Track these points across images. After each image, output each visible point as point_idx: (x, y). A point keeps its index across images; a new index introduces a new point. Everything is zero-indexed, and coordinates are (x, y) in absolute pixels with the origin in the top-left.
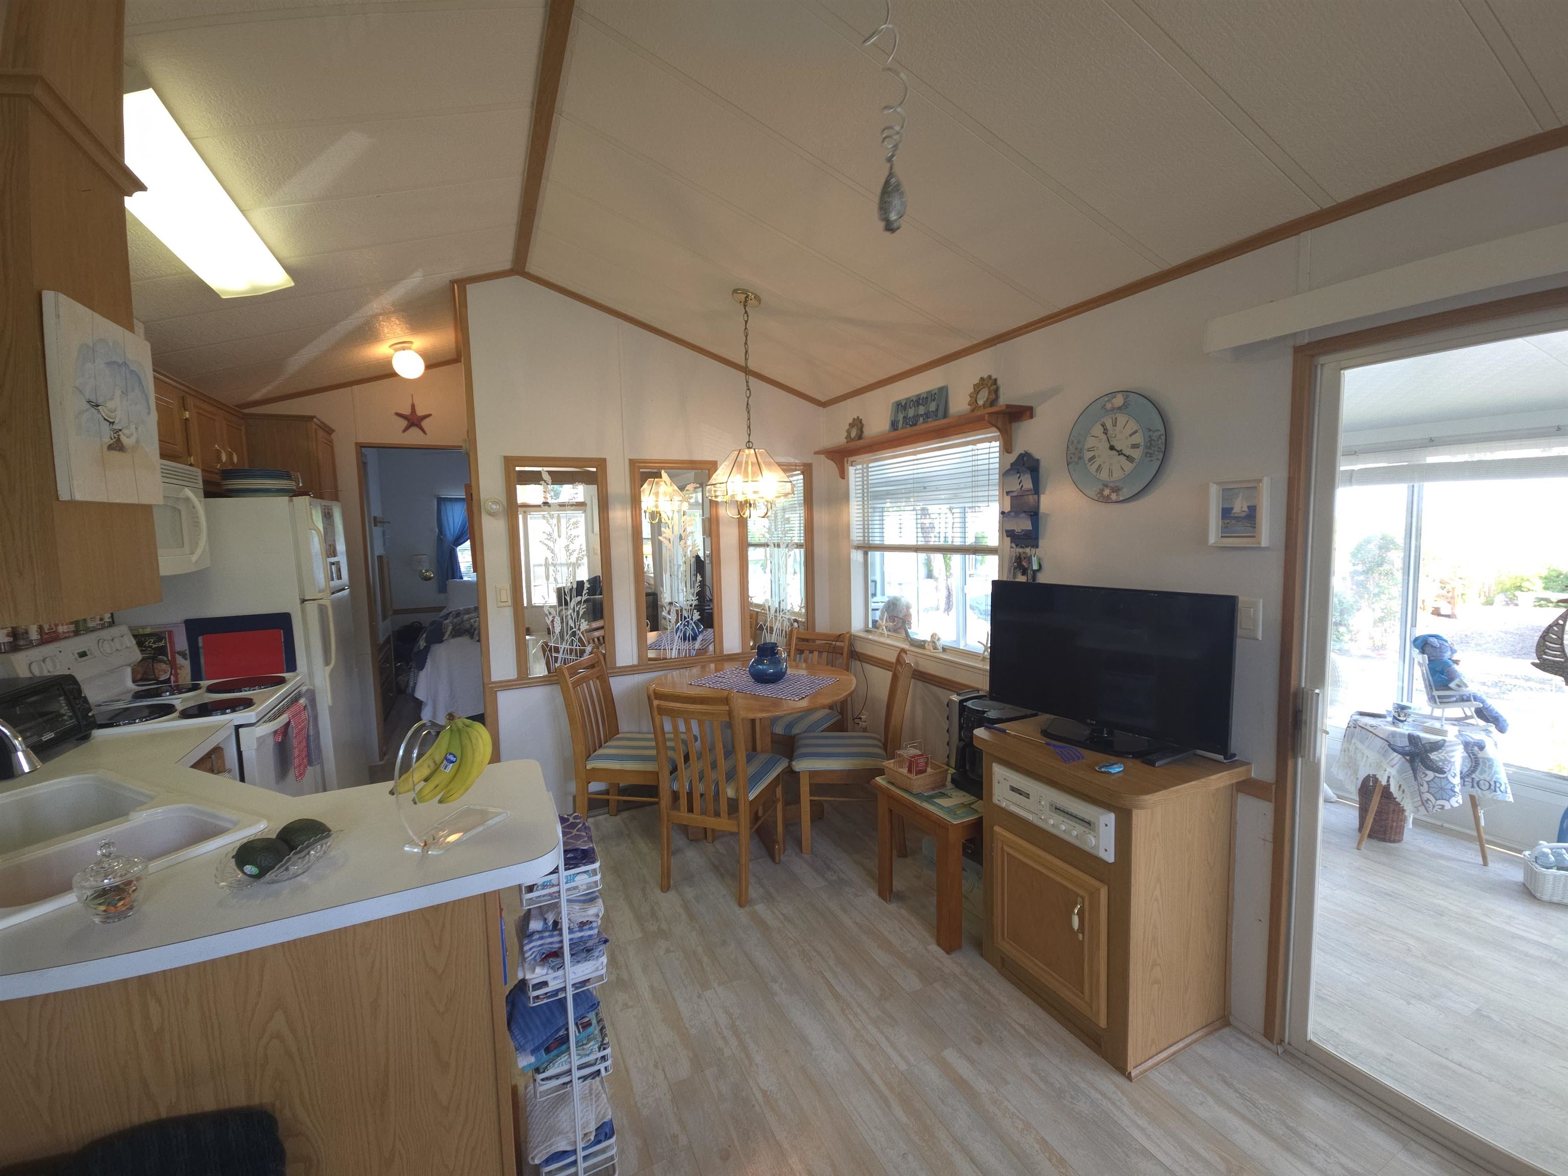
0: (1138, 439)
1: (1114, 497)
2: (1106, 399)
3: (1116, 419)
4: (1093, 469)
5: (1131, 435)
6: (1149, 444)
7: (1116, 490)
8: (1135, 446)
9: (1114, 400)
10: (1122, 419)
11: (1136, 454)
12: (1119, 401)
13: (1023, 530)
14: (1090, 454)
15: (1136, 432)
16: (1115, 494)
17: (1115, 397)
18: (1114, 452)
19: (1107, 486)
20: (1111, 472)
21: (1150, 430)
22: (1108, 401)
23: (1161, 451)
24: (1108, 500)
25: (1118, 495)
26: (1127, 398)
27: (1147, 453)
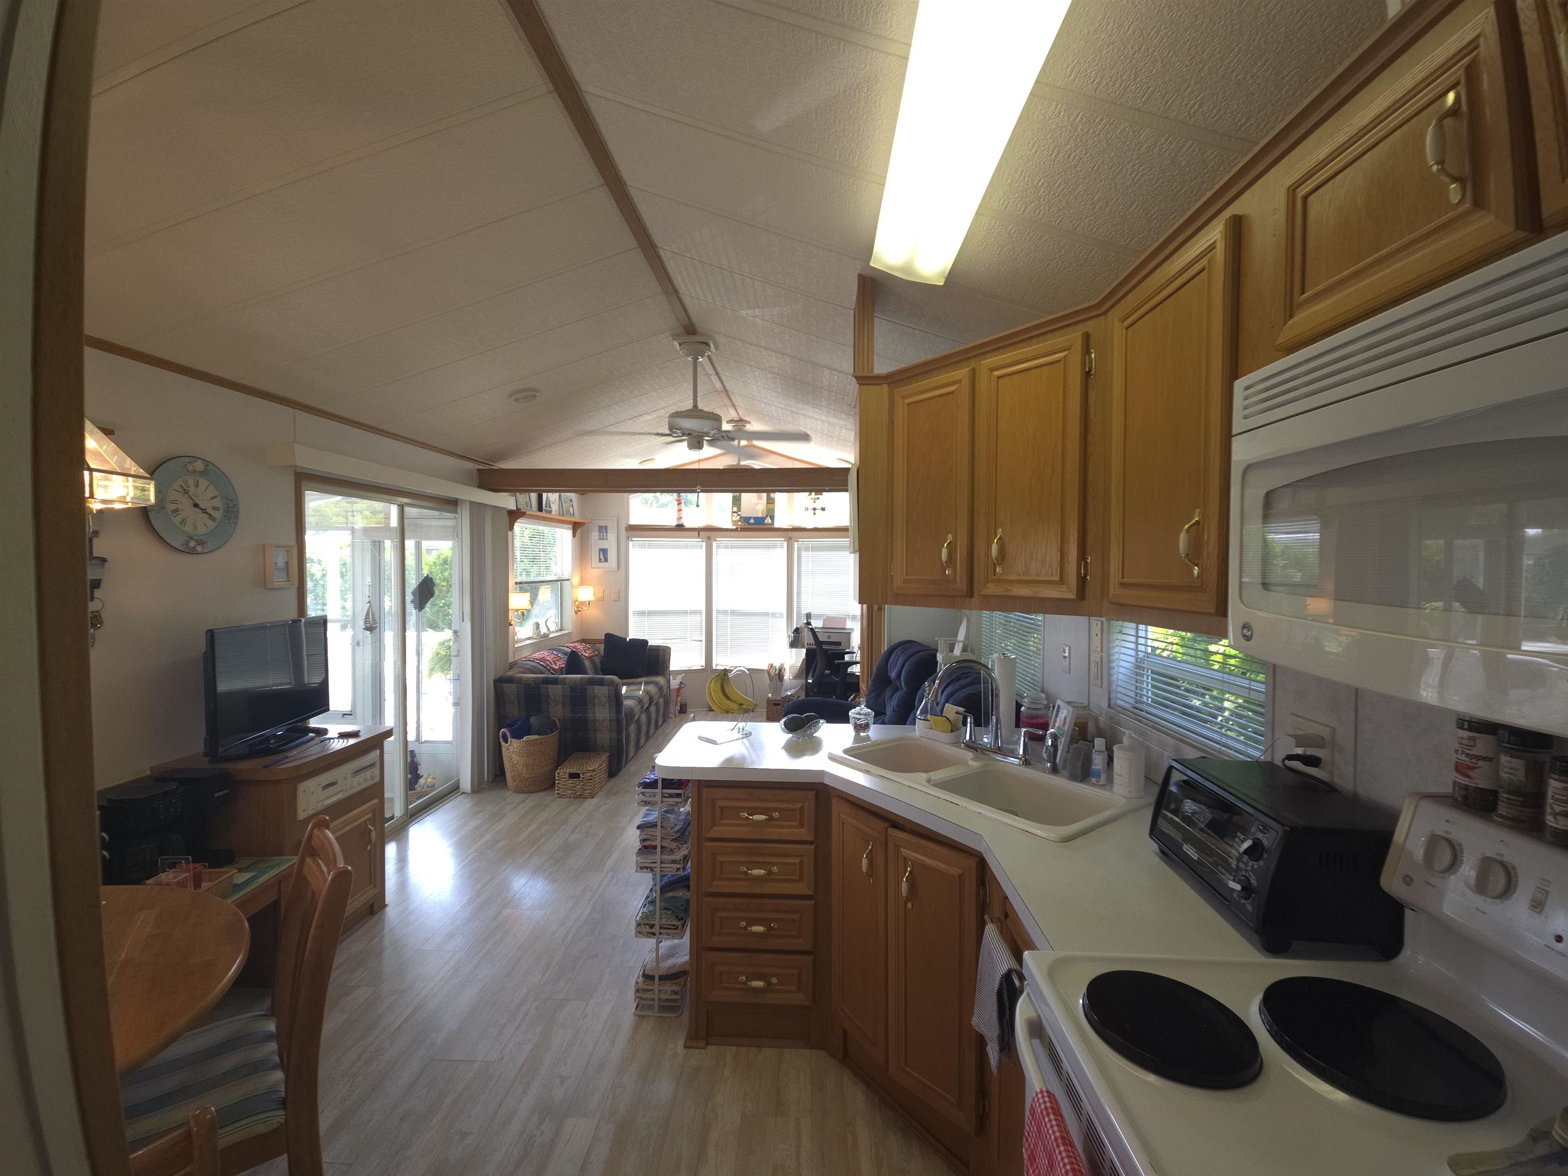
0: (217, 503)
1: (199, 549)
2: (187, 460)
3: (198, 481)
4: (177, 520)
5: (212, 498)
6: (226, 510)
7: (201, 543)
8: (216, 509)
9: (195, 464)
10: (203, 483)
11: (217, 515)
12: (200, 466)
14: (173, 507)
15: (215, 497)
16: (200, 546)
17: (196, 462)
18: (197, 510)
19: (192, 538)
20: (195, 527)
21: (227, 499)
22: (189, 462)
23: (237, 517)
24: (193, 552)
25: (202, 547)
26: (207, 466)
27: (225, 516)
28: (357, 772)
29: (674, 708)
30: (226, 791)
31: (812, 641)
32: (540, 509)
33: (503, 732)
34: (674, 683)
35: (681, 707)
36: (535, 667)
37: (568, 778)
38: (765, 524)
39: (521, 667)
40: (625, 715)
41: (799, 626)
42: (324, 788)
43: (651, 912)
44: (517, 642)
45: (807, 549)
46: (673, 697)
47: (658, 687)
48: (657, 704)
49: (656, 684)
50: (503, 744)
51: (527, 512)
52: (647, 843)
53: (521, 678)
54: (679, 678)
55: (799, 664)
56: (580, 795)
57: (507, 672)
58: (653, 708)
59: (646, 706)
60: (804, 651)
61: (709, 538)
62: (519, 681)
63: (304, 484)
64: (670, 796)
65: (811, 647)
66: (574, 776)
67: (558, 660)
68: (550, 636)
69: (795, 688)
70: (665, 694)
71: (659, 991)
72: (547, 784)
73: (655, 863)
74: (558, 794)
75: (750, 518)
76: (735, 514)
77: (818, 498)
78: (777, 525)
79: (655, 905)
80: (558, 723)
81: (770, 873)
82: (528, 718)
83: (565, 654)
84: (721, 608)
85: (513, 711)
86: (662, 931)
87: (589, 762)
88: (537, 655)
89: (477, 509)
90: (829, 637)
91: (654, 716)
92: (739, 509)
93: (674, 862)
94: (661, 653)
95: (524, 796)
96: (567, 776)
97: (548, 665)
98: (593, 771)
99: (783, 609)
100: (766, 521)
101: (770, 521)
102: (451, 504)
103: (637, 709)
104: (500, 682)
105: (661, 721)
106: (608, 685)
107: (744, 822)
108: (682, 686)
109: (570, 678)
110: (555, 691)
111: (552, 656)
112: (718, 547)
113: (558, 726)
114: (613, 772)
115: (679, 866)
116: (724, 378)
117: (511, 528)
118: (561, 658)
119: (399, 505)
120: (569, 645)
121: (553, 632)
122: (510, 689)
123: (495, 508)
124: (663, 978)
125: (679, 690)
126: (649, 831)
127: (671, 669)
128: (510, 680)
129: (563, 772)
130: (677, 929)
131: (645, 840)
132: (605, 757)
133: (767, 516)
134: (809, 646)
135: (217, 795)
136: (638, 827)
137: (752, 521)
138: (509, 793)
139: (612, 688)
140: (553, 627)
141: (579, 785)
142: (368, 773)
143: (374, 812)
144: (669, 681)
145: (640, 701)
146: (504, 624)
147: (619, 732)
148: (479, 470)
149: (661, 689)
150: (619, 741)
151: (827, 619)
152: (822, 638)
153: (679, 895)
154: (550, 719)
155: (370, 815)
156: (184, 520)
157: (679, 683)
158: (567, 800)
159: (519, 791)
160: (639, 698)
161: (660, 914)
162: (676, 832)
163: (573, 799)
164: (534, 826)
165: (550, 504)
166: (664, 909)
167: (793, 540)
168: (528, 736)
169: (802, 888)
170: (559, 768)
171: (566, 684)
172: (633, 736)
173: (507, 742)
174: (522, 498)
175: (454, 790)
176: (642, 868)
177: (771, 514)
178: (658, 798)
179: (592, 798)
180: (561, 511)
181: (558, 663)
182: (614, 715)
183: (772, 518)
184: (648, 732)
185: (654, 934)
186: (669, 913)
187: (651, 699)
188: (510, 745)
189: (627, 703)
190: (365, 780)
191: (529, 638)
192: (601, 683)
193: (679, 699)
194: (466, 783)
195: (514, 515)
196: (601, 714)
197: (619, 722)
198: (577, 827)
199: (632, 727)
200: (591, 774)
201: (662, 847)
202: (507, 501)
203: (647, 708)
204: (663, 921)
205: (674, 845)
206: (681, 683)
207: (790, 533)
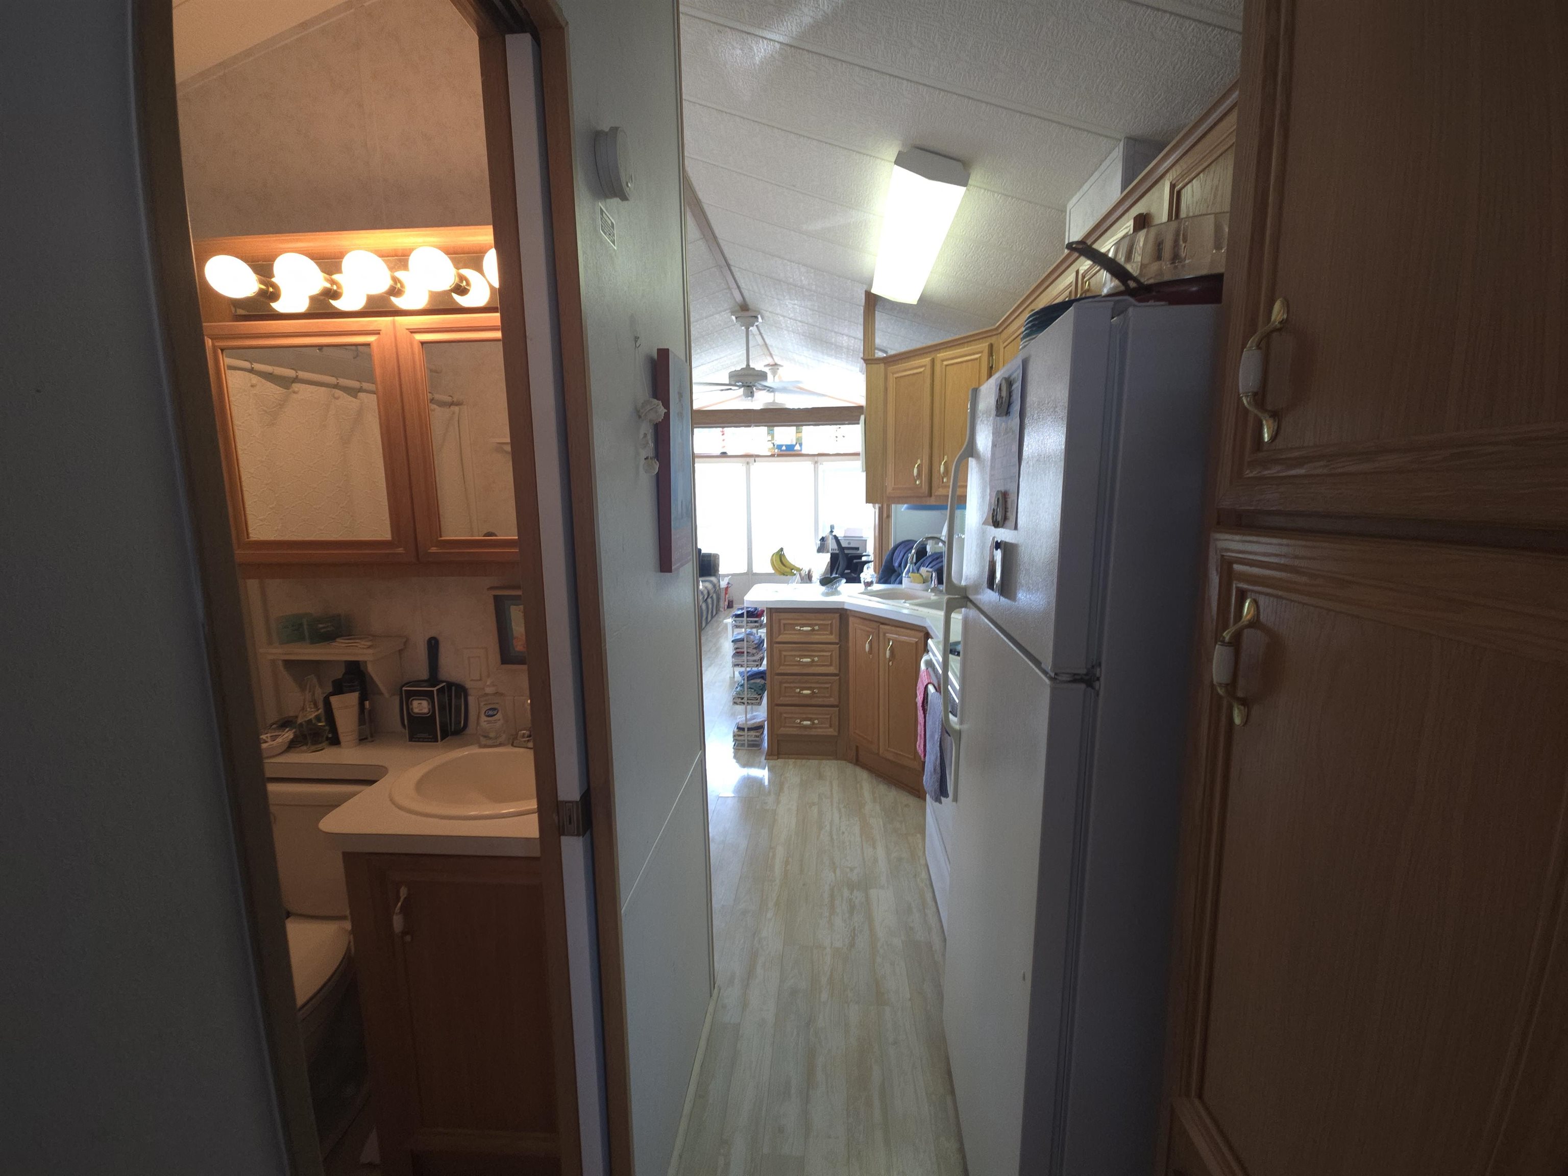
29: (723, 604)
31: (836, 547)
34: (723, 584)
35: (729, 603)
38: (795, 451)
41: (824, 536)
43: (741, 691)
45: (830, 471)
46: (723, 594)
48: (713, 599)
49: (711, 582)
52: (738, 650)
54: (726, 580)
60: (829, 555)
61: (748, 463)
64: (751, 622)
65: (835, 552)
70: (717, 591)
71: (748, 736)
73: (743, 662)
75: (782, 446)
76: (770, 444)
78: (805, 451)
79: (743, 688)
81: (813, 661)
86: (749, 702)
90: (849, 543)
91: (710, 606)
92: (773, 440)
93: (754, 661)
94: (712, 559)
99: (811, 523)
100: (796, 448)
101: (799, 448)
105: (713, 613)
107: (797, 632)
108: (730, 586)
112: (756, 471)
115: (757, 663)
116: (765, 337)
124: (749, 729)
125: (727, 589)
126: (739, 645)
127: (720, 572)
130: (757, 701)
131: (737, 648)
133: (796, 444)
134: (833, 551)
136: (733, 641)
137: (784, 448)
144: (719, 582)
149: (714, 586)
152: (844, 544)
153: (757, 683)
157: (726, 583)
161: (747, 692)
162: (755, 644)
166: (750, 688)
167: (819, 464)
169: (832, 670)
176: (735, 665)
177: (799, 443)
178: (744, 623)
183: (801, 445)
184: (707, 618)
185: (744, 703)
186: (753, 690)
187: (708, 593)
193: (727, 596)
201: (747, 653)
203: (706, 599)
204: (749, 696)
205: (754, 651)
206: (728, 583)
207: (816, 458)
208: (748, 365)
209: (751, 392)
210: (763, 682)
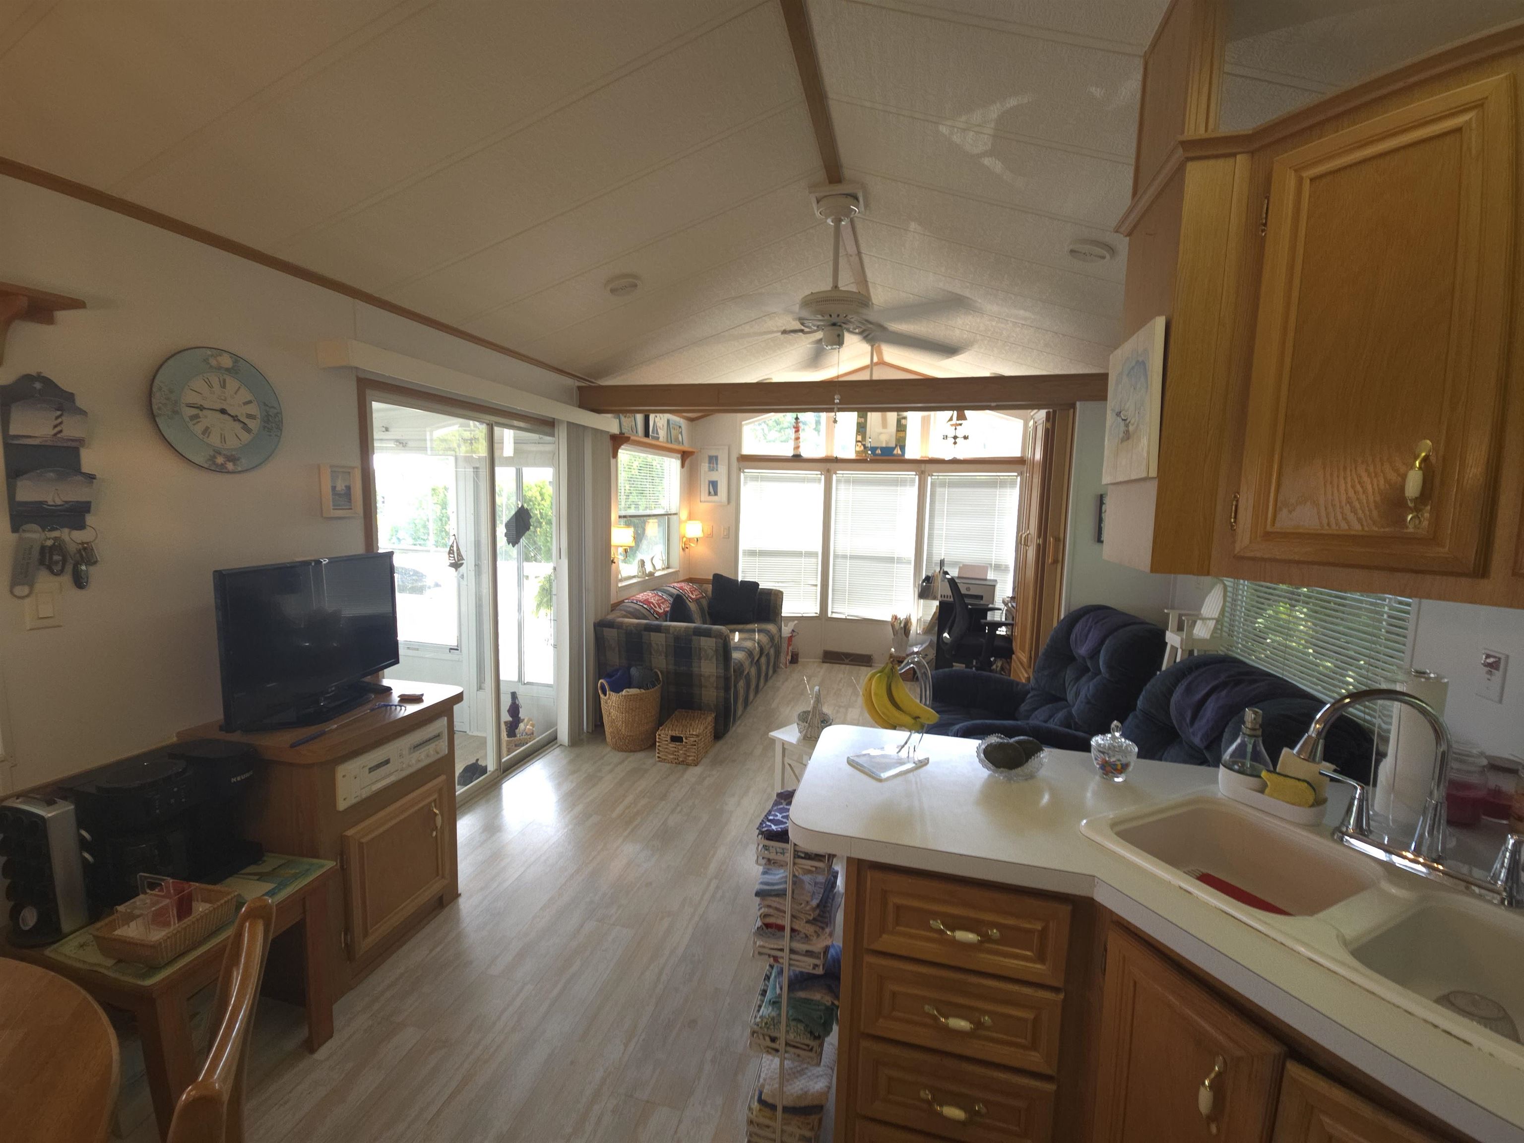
0: (253, 409)
1: (230, 466)
2: (209, 352)
3: (225, 380)
4: (198, 429)
5: (245, 403)
6: (266, 418)
7: (233, 459)
8: (249, 416)
9: (219, 358)
10: (232, 384)
11: (254, 424)
12: (226, 361)
13: (66, 502)
14: (192, 411)
15: (250, 402)
16: (231, 464)
17: (221, 356)
18: (226, 417)
19: (220, 454)
20: (223, 439)
21: (265, 404)
22: (212, 356)
23: (279, 428)
24: (221, 469)
25: (234, 465)
26: (236, 362)
27: (264, 427)
28: (417, 747)
29: (785, 658)
30: (247, 775)
31: (948, 592)
32: (647, 434)
33: (602, 683)
34: (786, 630)
35: (792, 656)
36: (638, 610)
37: (669, 741)
38: (894, 455)
39: (621, 610)
40: (734, 671)
41: (930, 574)
42: (371, 770)
43: (773, 1019)
44: (621, 580)
45: (943, 485)
46: (785, 645)
47: (769, 637)
48: (768, 655)
49: (767, 632)
50: (602, 696)
51: (632, 438)
52: (769, 921)
53: (622, 623)
54: (791, 626)
55: (929, 618)
56: (683, 761)
57: (608, 614)
58: (763, 660)
59: (756, 659)
60: (936, 603)
61: (828, 471)
62: (619, 626)
63: (369, 392)
65: (946, 599)
66: (676, 739)
67: (663, 603)
68: (657, 574)
69: (922, 644)
70: (775, 642)
71: (783, 1131)
72: (648, 744)
73: (782, 950)
74: (659, 757)
75: (876, 448)
76: (859, 444)
77: (961, 425)
78: (908, 455)
79: (780, 1008)
80: (659, 673)
81: (978, 1025)
82: (629, 668)
83: (671, 595)
84: (840, 552)
85: (615, 659)
86: (789, 1049)
87: (693, 723)
88: (641, 596)
89: (576, 431)
90: (970, 589)
91: (764, 668)
92: (864, 438)
93: (809, 954)
94: (772, 598)
95: (625, 754)
96: (669, 739)
97: (652, 608)
98: (697, 736)
99: (911, 554)
100: (895, 452)
101: (899, 452)
102: (546, 425)
103: (747, 664)
104: (600, 626)
105: (771, 672)
106: (715, 637)
107: (936, 936)
108: (794, 634)
109: (675, 627)
110: (658, 639)
111: (657, 598)
112: (838, 481)
113: (661, 679)
114: (719, 734)
115: (816, 961)
117: (615, 455)
118: (666, 600)
119: (488, 424)
120: (676, 585)
121: (659, 570)
122: (611, 634)
123: (596, 431)
124: (788, 1110)
125: (790, 639)
126: (774, 902)
127: (783, 615)
128: (611, 625)
129: (664, 735)
130: (811, 1050)
131: (766, 916)
132: (710, 718)
133: (896, 446)
134: (943, 599)
135: (233, 780)
136: (758, 894)
137: (878, 451)
138: (609, 749)
139: (720, 640)
140: (659, 565)
141: (681, 750)
142: (431, 748)
143: (440, 791)
144: (780, 630)
145: (750, 653)
146: (605, 560)
147: (727, 689)
148: (579, 388)
149: (772, 639)
150: (727, 700)
151: (964, 567)
152: (962, 589)
153: (815, 998)
154: (652, 670)
155: (435, 796)
156: (207, 429)
157: (790, 630)
158: (668, 765)
159: (618, 748)
160: (749, 650)
161: (787, 1026)
162: (814, 909)
163: (674, 765)
164: (630, 798)
165: (657, 430)
166: (794, 1020)
167: (927, 474)
168: (628, 690)
169: (1035, 1059)
170: (661, 728)
171: (669, 633)
172: (741, 692)
173: (605, 695)
174: (627, 421)
175: (552, 741)
176: (760, 954)
177: (901, 443)
179: (696, 766)
180: (669, 439)
181: (663, 606)
182: (721, 671)
183: (903, 448)
184: (757, 686)
185: (777, 1051)
186: (801, 1027)
187: (761, 650)
188: (609, 698)
189: (737, 655)
190: (428, 756)
191: (634, 577)
192: (707, 634)
193: (790, 648)
194: (564, 733)
195: (618, 440)
196: (708, 669)
197: (727, 679)
198: (678, 805)
199: (741, 684)
200: (695, 739)
201: (793, 930)
202: (609, 424)
203: (758, 660)
204: (791, 1036)
205: (810, 929)
206: (793, 631)
207: (923, 466)
208: (836, 287)
209: (839, 336)
210: (827, 1000)
